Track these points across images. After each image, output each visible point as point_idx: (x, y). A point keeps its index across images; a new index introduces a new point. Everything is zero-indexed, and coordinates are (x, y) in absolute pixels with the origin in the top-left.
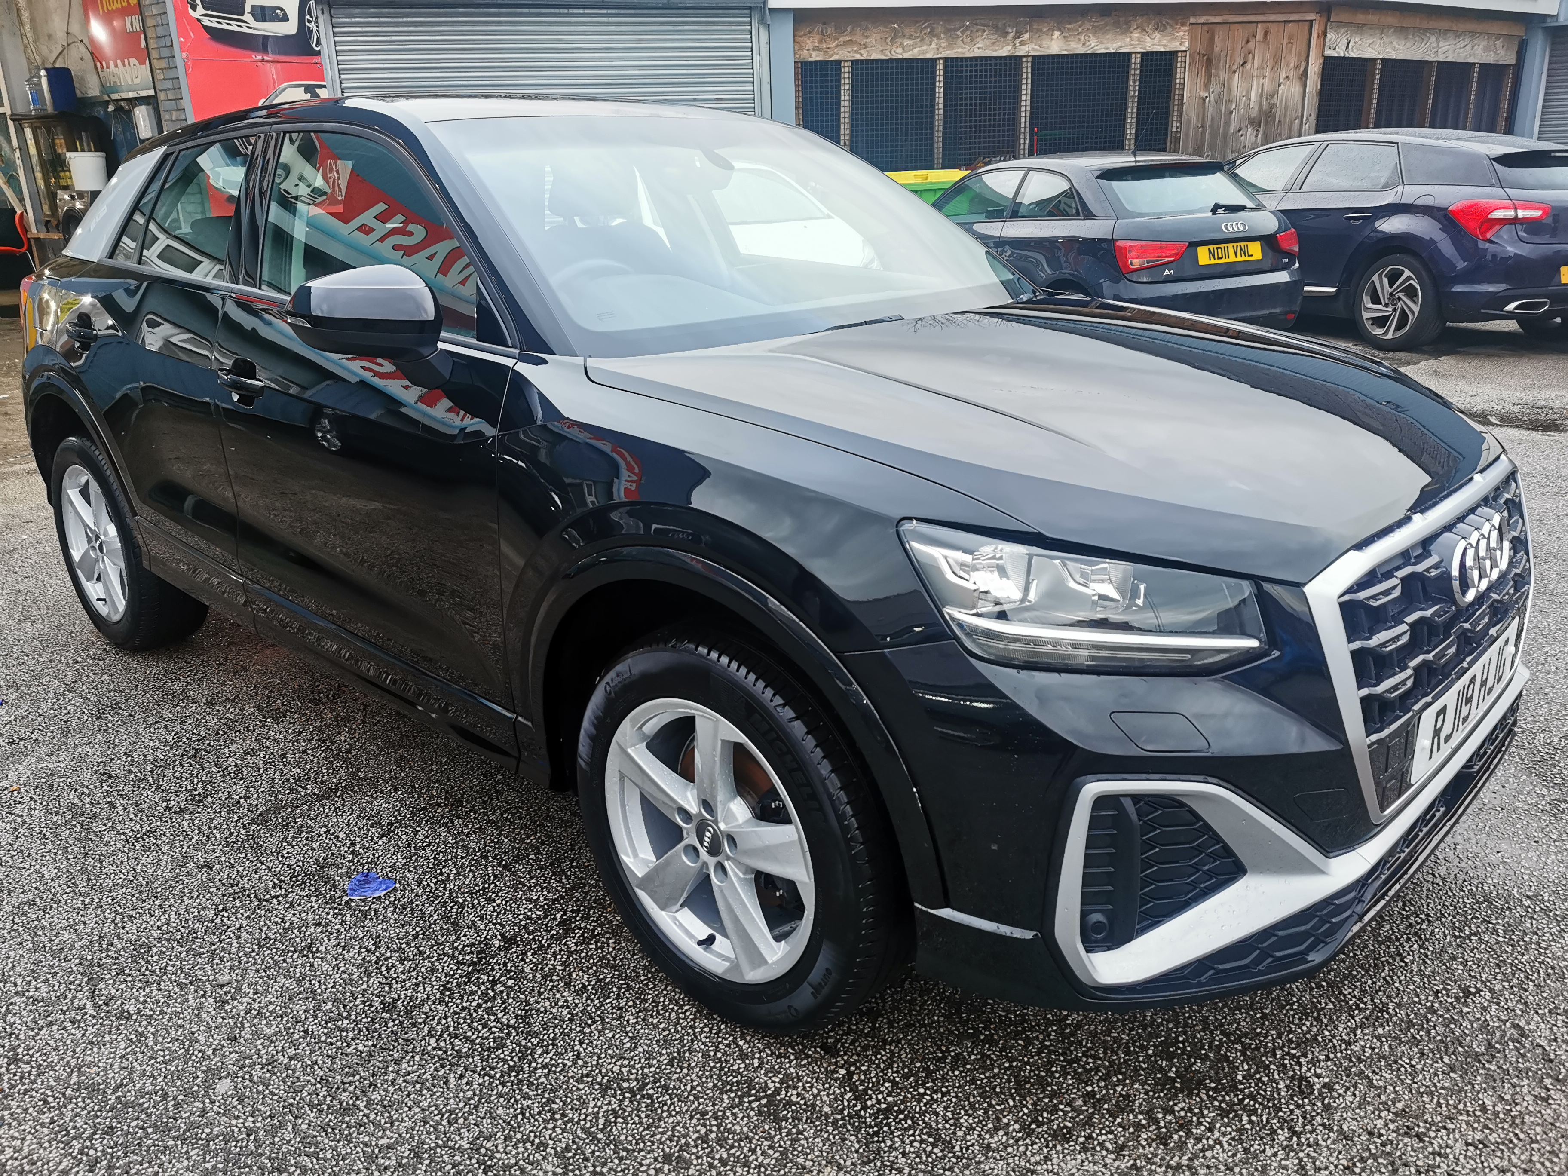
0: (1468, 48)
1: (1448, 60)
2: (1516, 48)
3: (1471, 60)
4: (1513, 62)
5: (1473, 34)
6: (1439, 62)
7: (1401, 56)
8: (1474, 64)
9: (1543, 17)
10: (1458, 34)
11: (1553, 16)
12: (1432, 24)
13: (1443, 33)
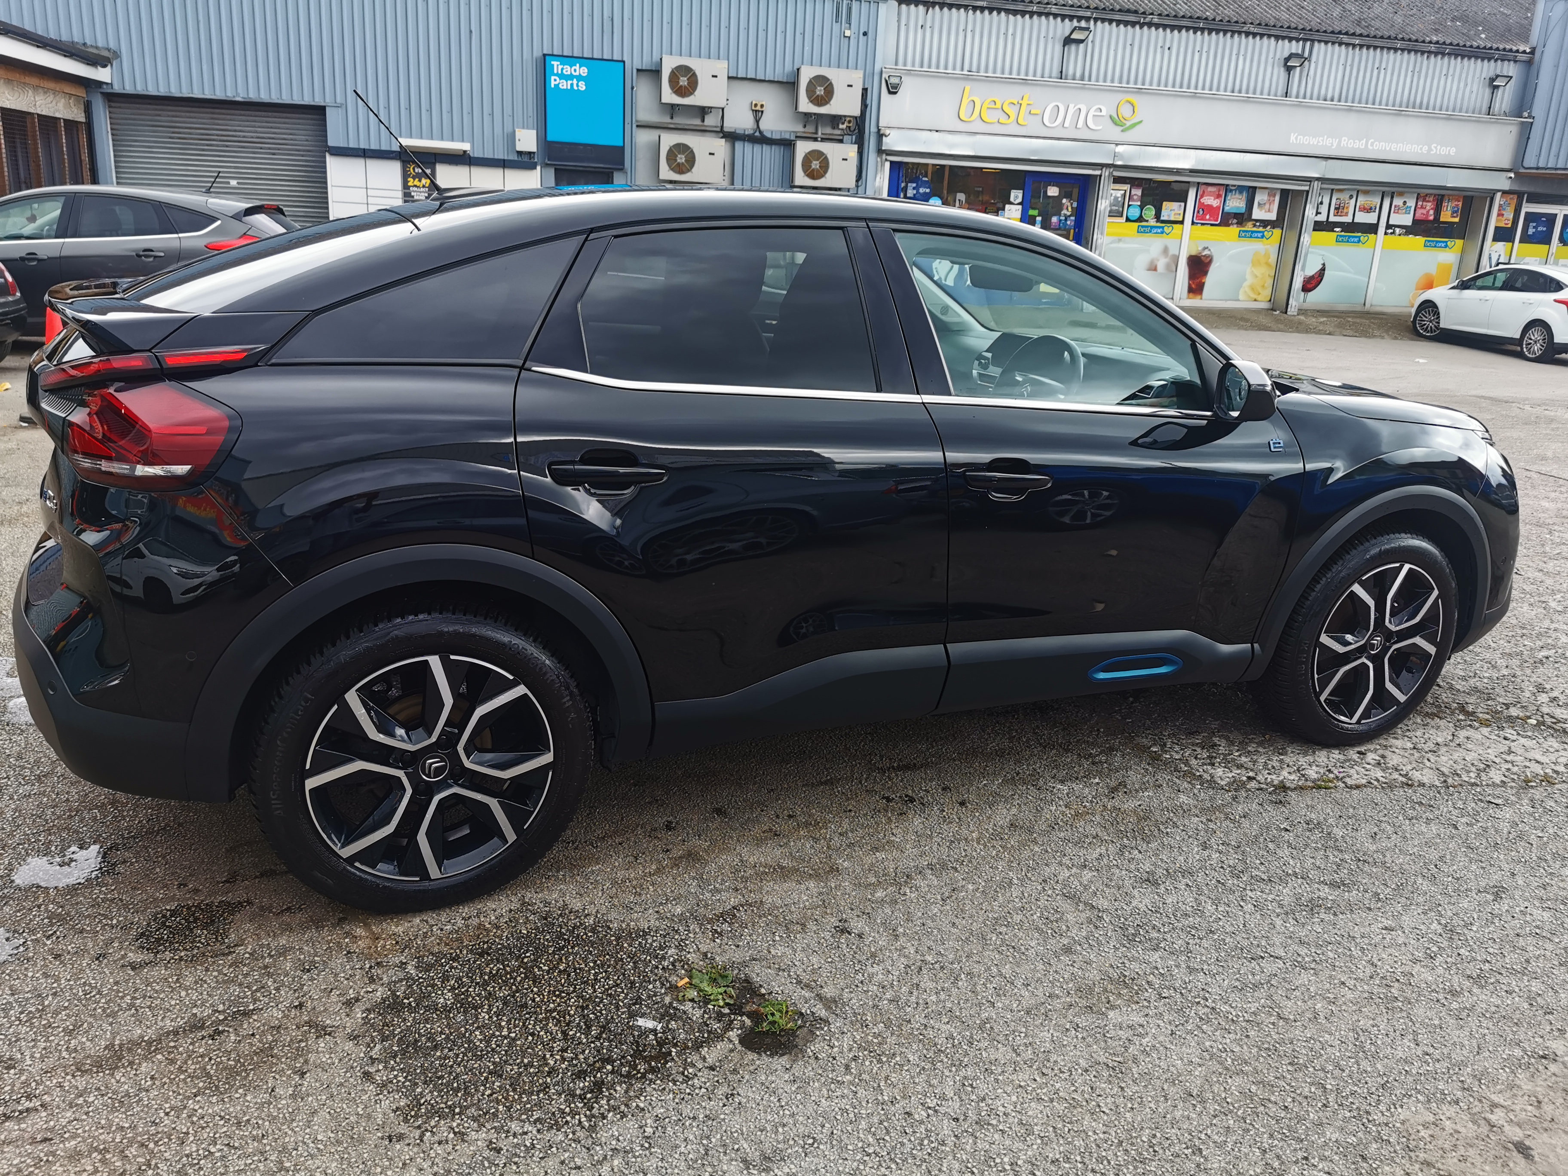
0: (54, 103)
1: (43, 113)
2: (82, 107)
3: (57, 115)
4: (83, 120)
5: (55, 92)
6: (38, 114)
7: (13, 107)
8: (60, 119)
9: (99, 84)
10: (46, 91)
11: (107, 84)
12: (28, 80)
13: (36, 88)
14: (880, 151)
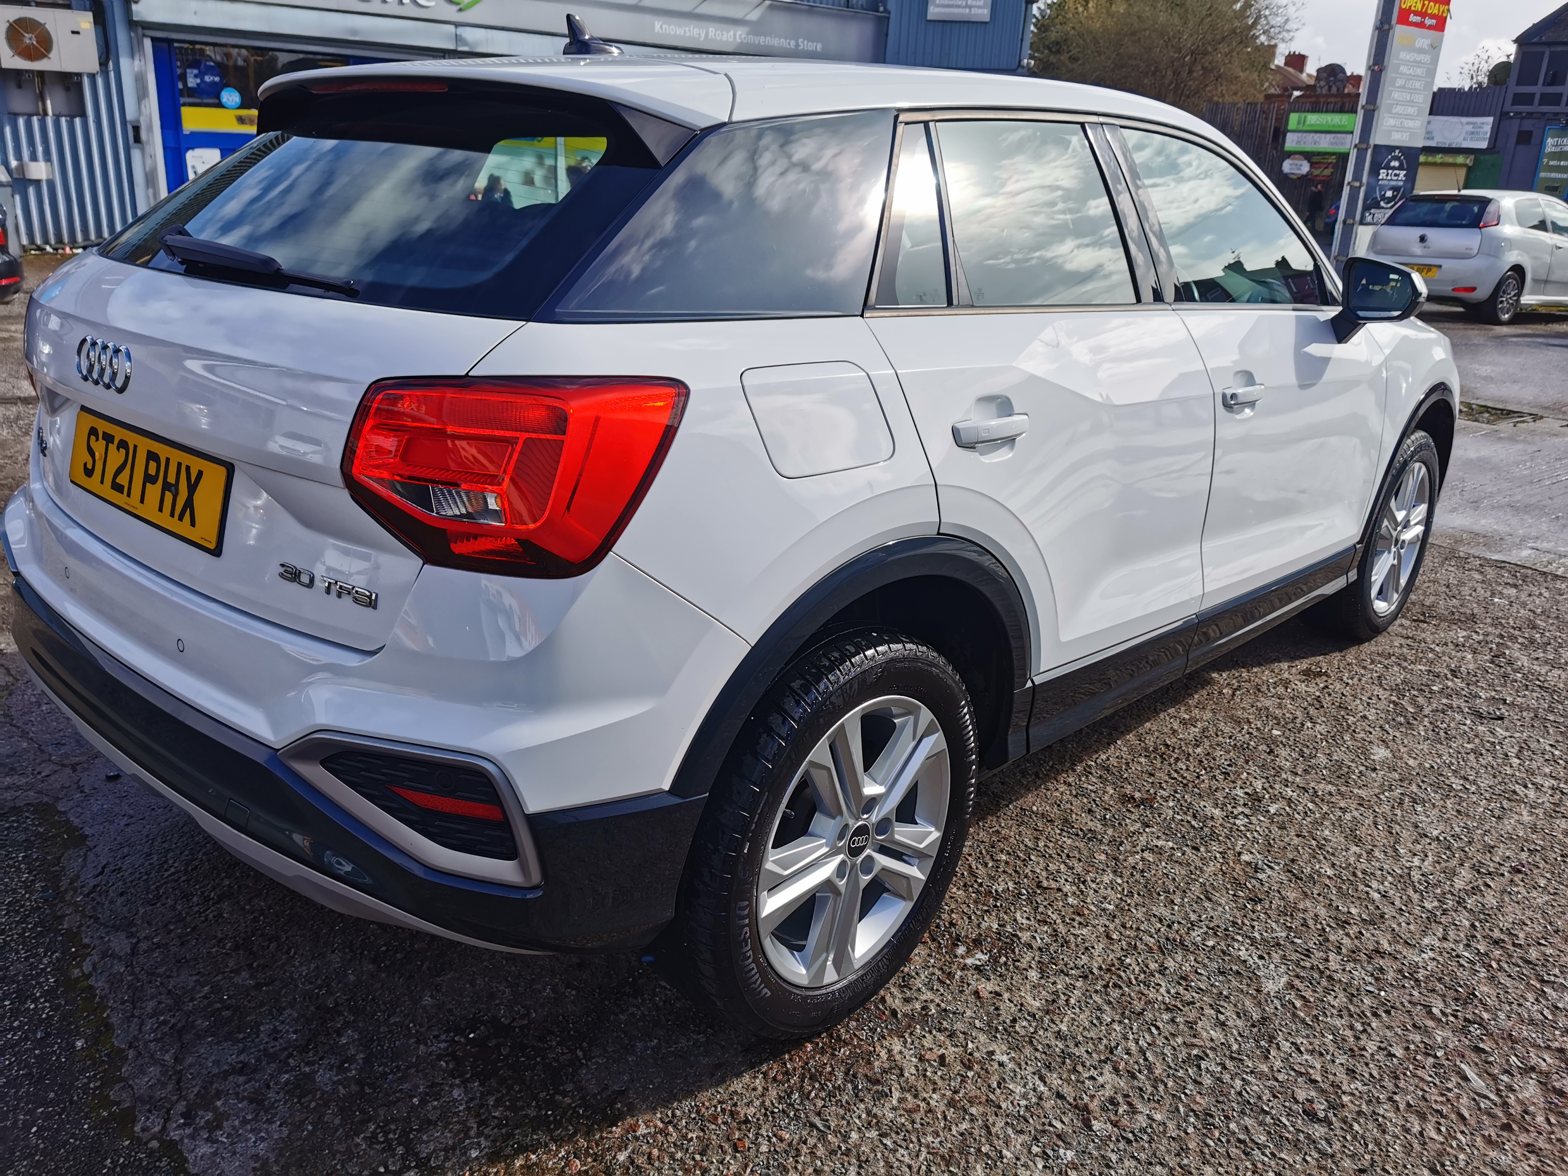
14: (132, 24)
